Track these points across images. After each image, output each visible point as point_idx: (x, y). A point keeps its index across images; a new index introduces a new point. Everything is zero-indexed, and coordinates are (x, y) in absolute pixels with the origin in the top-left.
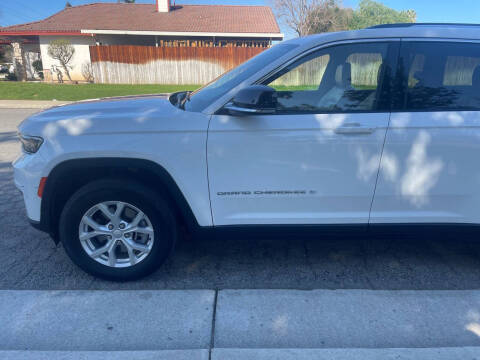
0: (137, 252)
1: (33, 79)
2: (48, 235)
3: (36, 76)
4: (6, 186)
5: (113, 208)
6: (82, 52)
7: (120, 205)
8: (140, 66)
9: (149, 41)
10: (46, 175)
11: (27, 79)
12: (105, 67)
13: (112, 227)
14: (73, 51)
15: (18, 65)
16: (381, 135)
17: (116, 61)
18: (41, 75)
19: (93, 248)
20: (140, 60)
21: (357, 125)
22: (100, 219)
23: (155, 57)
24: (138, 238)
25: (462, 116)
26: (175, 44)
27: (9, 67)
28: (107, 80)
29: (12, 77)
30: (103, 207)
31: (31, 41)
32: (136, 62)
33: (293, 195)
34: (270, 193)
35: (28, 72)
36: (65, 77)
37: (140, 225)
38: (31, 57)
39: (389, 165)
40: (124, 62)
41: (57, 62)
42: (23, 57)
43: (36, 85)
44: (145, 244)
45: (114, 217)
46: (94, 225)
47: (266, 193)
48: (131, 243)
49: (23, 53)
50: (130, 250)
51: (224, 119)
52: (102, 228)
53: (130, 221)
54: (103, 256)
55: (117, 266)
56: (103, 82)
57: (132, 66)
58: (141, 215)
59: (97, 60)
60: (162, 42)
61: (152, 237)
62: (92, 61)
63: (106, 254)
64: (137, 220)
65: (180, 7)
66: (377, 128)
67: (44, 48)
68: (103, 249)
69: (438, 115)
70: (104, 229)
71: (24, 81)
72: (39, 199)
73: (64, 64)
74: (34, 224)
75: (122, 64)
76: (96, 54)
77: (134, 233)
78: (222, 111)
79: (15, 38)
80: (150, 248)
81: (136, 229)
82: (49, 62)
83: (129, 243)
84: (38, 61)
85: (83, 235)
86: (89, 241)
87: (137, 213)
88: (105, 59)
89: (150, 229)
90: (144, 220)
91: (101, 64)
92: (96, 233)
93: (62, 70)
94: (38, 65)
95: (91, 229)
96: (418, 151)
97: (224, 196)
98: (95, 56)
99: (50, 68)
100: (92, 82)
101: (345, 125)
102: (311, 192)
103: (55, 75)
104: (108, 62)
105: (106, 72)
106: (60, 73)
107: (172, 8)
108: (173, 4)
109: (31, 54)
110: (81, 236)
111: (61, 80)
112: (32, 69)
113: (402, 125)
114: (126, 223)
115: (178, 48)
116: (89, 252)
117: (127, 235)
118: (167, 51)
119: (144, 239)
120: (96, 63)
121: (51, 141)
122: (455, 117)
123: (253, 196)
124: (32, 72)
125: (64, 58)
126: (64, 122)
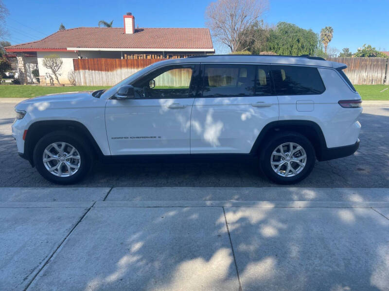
0: (73, 169)
1: (32, 83)
2: (28, 161)
3: (35, 80)
4: (9, 146)
5: (60, 146)
6: (68, 64)
7: (64, 144)
8: (109, 73)
9: (117, 55)
10: (27, 129)
11: (28, 83)
12: (84, 74)
13: (60, 156)
14: (62, 63)
15: (21, 73)
16: (190, 109)
17: (92, 70)
18: (38, 80)
19: (50, 167)
20: (109, 68)
21: (178, 104)
22: (54, 151)
23: (121, 66)
24: (73, 161)
25: (229, 100)
26: (135, 57)
27: (14, 73)
28: (85, 83)
29: (16, 82)
30: (55, 145)
31: (31, 55)
32: (107, 70)
33: (150, 139)
34: (138, 138)
35: (28, 78)
36: (55, 82)
37: (74, 154)
38: (31, 67)
39: (197, 125)
40: (98, 70)
41: (50, 71)
42: (25, 66)
43: (33, 88)
44: (77, 165)
45: (60, 150)
46: (50, 154)
47: (136, 138)
48: (69, 164)
49: (25, 64)
50: (69, 167)
51: (114, 102)
52: (55, 156)
53: (69, 153)
54: (55, 171)
55: (62, 176)
56: (83, 84)
57: (103, 73)
58: (74, 149)
59: (79, 69)
60: (126, 55)
61: (80, 161)
62: (75, 69)
63: (57, 170)
64: (72, 152)
65: (142, 30)
66: (187, 106)
67: (40, 60)
68: (55, 168)
69: (218, 100)
70: (55, 157)
71: (25, 84)
72: (24, 141)
73: (54, 72)
74: (21, 155)
75: (97, 72)
76: (78, 65)
77: (71, 159)
78: (114, 98)
79: (19, 54)
80: (79, 166)
81: (71, 157)
82: (43, 71)
83: (68, 164)
84: (36, 70)
85: (45, 160)
86: (48, 163)
87: (72, 148)
88: (84, 68)
89: (79, 157)
90: (76, 152)
91: (82, 71)
92: (52, 159)
93: (53, 76)
94: (36, 73)
95: (49, 157)
96: (209, 119)
97: (115, 140)
98: (77, 66)
99: (45, 75)
100: (75, 85)
101: (174, 104)
102: (159, 137)
103: (48, 80)
104: (87, 71)
105: (85, 78)
106: (52, 78)
107: (136, 31)
108: (136, 28)
109: (32, 65)
110: (44, 160)
111: (52, 84)
112: (32, 76)
113: (201, 104)
114: (67, 154)
115: (137, 60)
116: (48, 169)
117: (67, 160)
118: (130, 62)
119: (76, 162)
120: (77, 71)
121: (30, 114)
122: (226, 101)
123: (129, 139)
124: (31, 78)
125: (55, 67)
126: (37, 104)
